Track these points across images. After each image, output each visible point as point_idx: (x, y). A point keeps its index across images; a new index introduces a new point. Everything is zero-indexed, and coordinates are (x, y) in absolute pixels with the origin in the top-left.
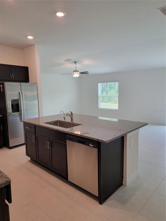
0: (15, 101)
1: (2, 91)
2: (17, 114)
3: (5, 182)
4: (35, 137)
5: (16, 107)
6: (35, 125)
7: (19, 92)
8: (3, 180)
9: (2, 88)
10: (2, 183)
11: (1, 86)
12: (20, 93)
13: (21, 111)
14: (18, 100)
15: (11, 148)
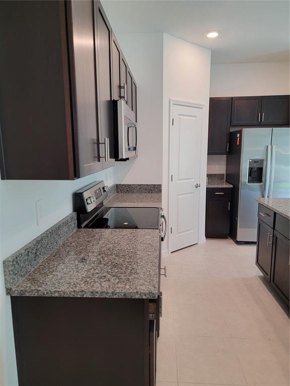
0: (257, 162)
1: (238, 144)
2: (256, 185)
3: (147, 292)
4: (273, 236)
5: (257, 174)
6: (275, 213)
7: (268, 146)
8: (148, 288)
9: (238, 138)
10: (142, 291)
11: (238, 135)
12: (267, 149)
13: (265, 181)
14: (262, 161)
15: (238, 243)
